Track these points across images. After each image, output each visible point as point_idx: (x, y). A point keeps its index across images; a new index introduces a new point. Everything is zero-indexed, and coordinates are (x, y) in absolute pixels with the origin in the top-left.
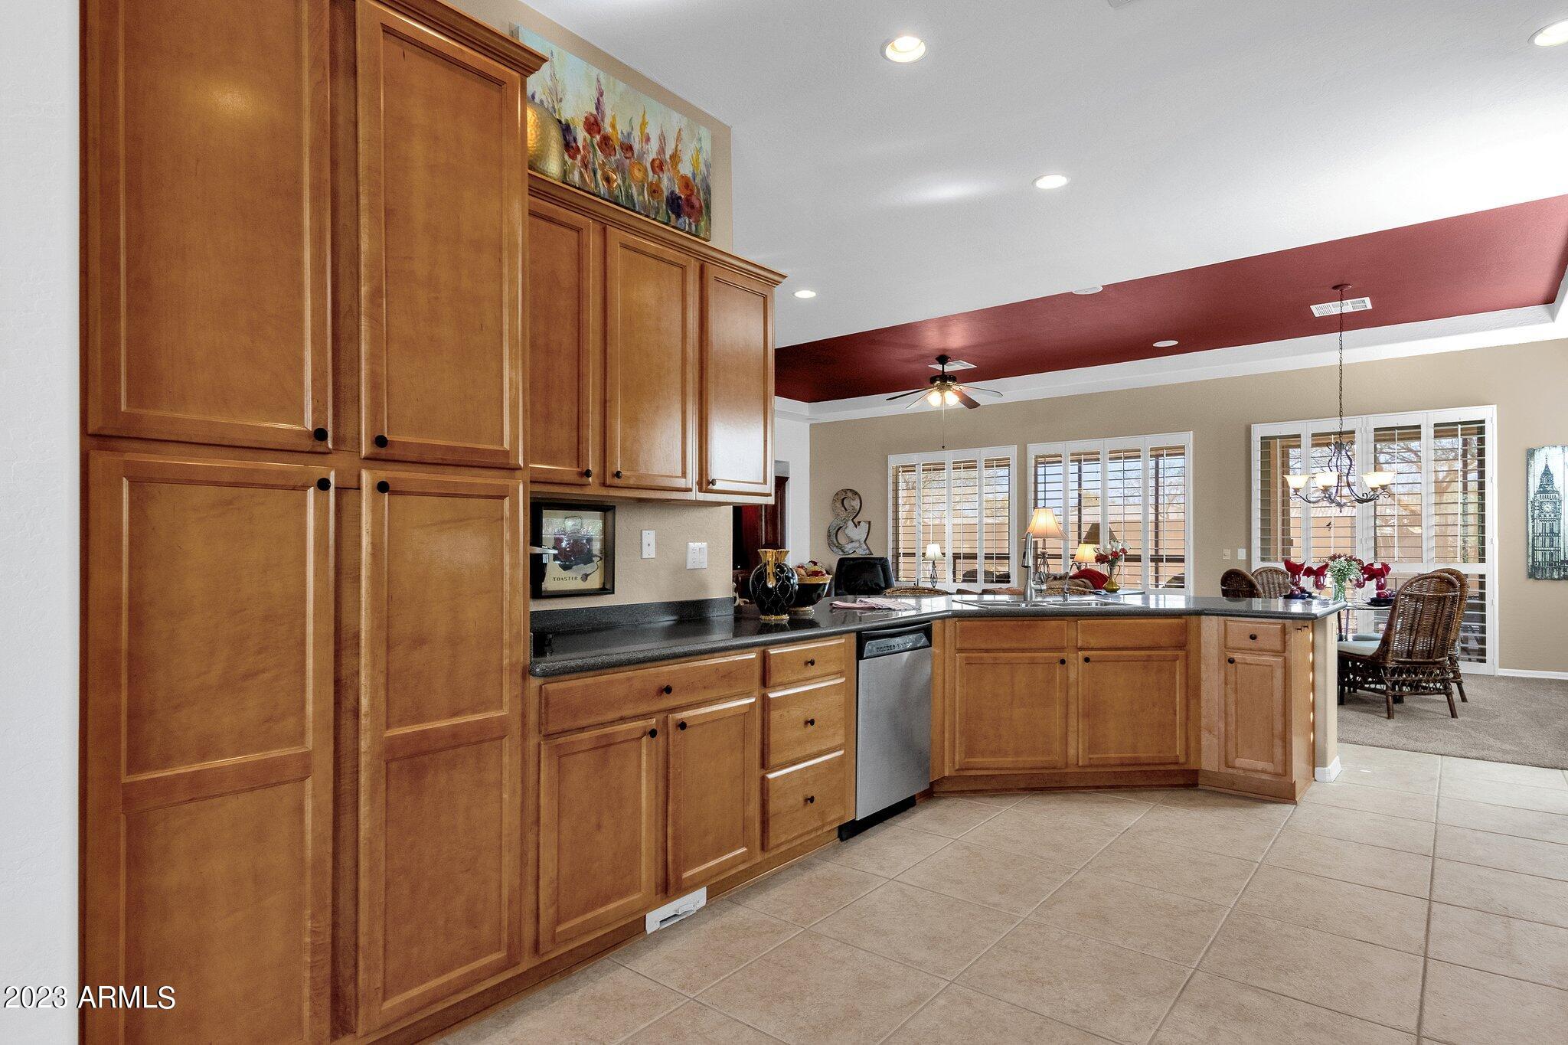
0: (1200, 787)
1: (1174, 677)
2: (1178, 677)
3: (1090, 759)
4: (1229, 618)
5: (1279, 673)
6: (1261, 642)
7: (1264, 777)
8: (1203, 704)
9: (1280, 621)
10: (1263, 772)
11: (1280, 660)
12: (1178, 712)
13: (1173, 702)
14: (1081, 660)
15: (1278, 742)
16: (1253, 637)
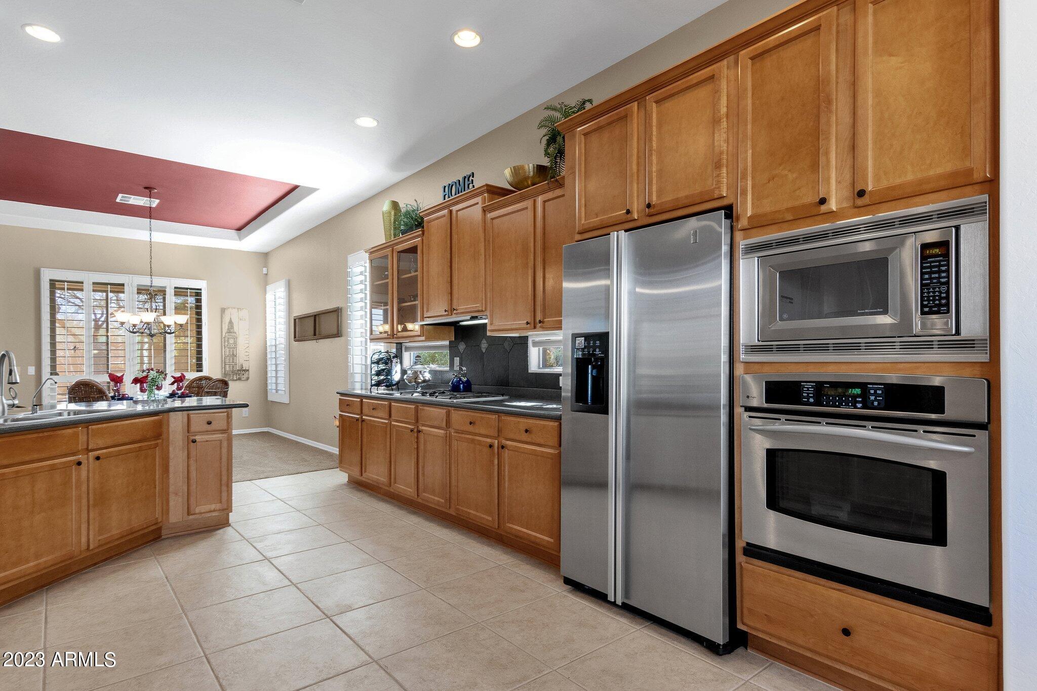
0: (163, 537)
1: (155, 460)
2: (157, 460)
3: (99, 540)
4: (191, 412)
5: (225, 444)
6: (213, 426)
7: (214, 514)
8: (171, 476)
9: (225, 410)
10: (214, 511)
11: (225, 435)
12: (157, 486)
13: (154, 481)
14: (91, 459)
15: (224, 488)
16: (209, 423)
